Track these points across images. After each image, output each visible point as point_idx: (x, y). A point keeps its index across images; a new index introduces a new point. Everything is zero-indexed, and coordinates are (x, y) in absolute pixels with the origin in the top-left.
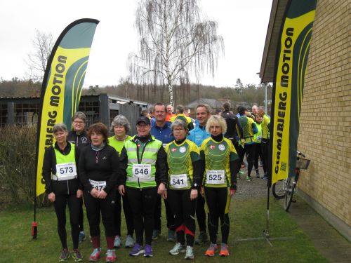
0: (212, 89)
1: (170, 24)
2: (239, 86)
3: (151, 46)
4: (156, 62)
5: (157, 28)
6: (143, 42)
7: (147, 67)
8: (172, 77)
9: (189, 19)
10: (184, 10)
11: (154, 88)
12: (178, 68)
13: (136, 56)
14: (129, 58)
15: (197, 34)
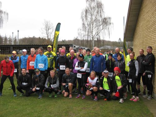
0: (109, 42)
1: (94, 18)
2: (120, 41)
3: (86, 26)
4: (88, 32)
5: (89, 19)
6: (83, 24)
7: (85, 34)
8: (94, 38)
9: (101, 16)
10: (99, 12)
11: (87, 41)
12: (96, 34)
13: (81, 30)
14: (78, 30)
15: (103, 22)
